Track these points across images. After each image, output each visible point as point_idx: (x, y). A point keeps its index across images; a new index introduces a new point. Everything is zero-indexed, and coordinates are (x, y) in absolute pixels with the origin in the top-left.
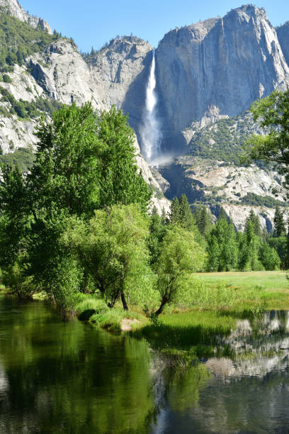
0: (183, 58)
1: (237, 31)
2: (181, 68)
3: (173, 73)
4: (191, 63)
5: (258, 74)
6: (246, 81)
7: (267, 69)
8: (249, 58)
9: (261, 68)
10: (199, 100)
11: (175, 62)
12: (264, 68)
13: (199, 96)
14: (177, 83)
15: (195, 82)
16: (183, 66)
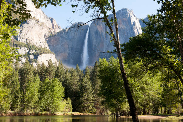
0: (99, 29)
1: (120, 18)
2: (98, 33)
3: (95, 35)
4: (102, 31)
5: (127, 34)
6: (123, 37)
7: (131, 32)
8: (124, 28)
9: (129, 32)
10: (104, 45)
11: (96, 31)
12: (130, 32)
13: (104, 44)
14: (97, 39)
15: (103, 38)
16: (99, 32)
